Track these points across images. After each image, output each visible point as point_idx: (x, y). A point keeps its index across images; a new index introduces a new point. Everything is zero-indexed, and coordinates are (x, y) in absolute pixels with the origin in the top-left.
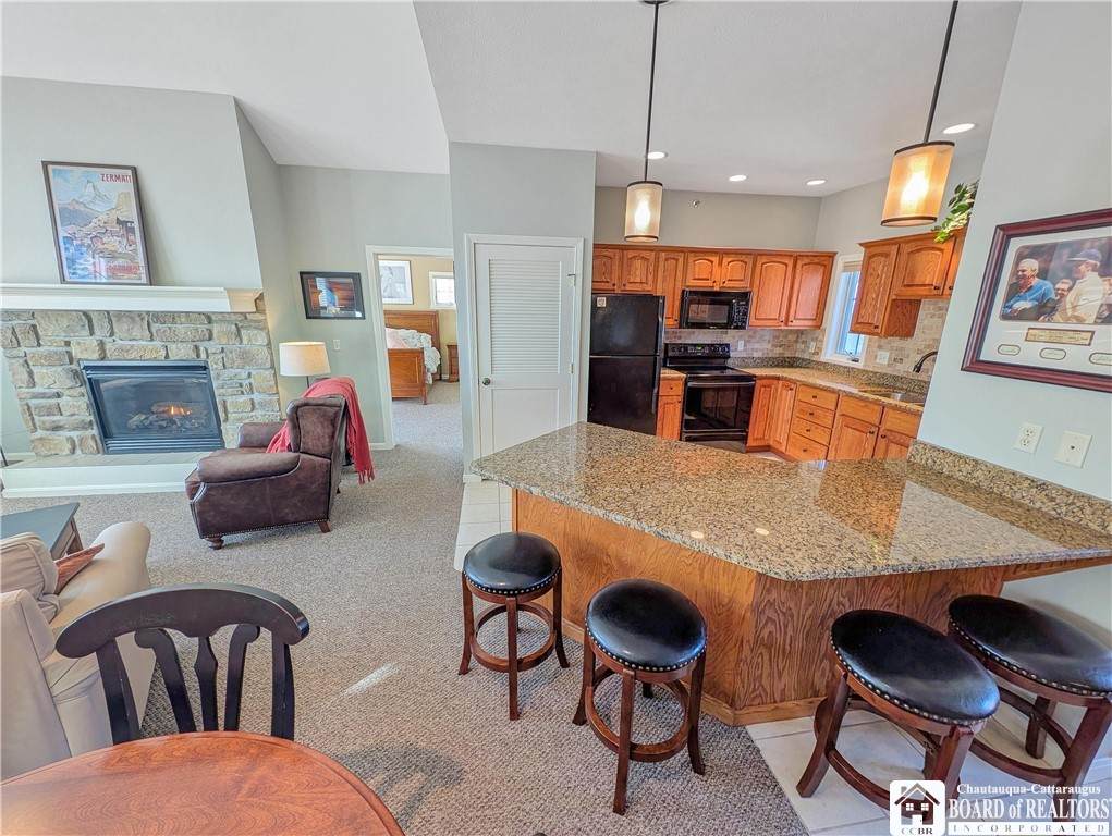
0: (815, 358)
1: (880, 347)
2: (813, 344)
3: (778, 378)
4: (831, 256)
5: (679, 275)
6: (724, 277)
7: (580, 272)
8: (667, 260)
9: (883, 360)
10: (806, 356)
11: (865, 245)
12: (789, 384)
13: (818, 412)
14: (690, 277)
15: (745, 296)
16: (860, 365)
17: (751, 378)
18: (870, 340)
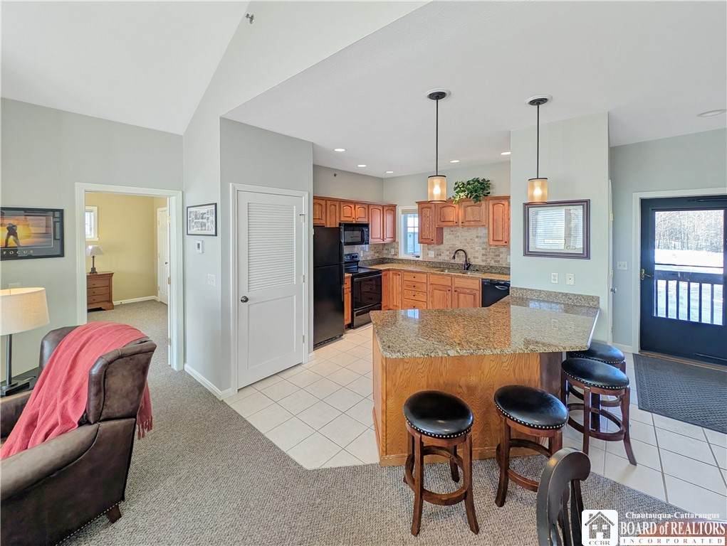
0: (395, 257)
1: (429, 249)
2: (393, 250)
3: (389, 270)
4: (395, 206)
5: (338, 215)
6: (358, 216)
7: (307, 212)
8: (331, 205)
9: (432, 255)
10: (390, 257)
11: (419, 203)
12: (397, 272)
13: (417, 285)
14: (342, 216)
15: (367, 226)
16: (421, 259)
17: (379, 272)
18: (423, 246)
